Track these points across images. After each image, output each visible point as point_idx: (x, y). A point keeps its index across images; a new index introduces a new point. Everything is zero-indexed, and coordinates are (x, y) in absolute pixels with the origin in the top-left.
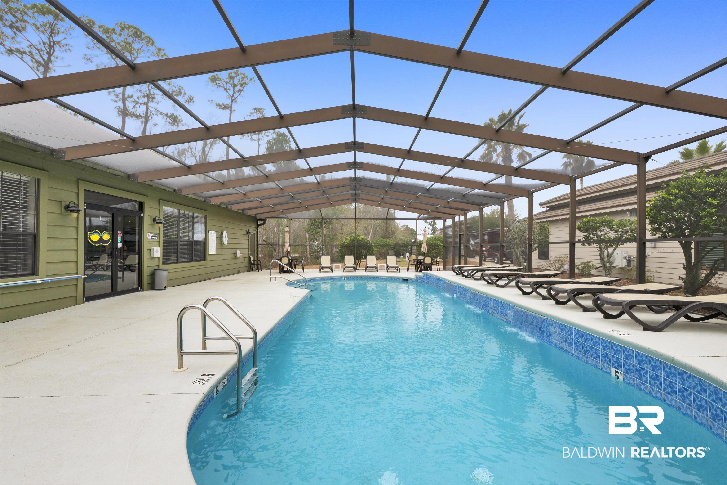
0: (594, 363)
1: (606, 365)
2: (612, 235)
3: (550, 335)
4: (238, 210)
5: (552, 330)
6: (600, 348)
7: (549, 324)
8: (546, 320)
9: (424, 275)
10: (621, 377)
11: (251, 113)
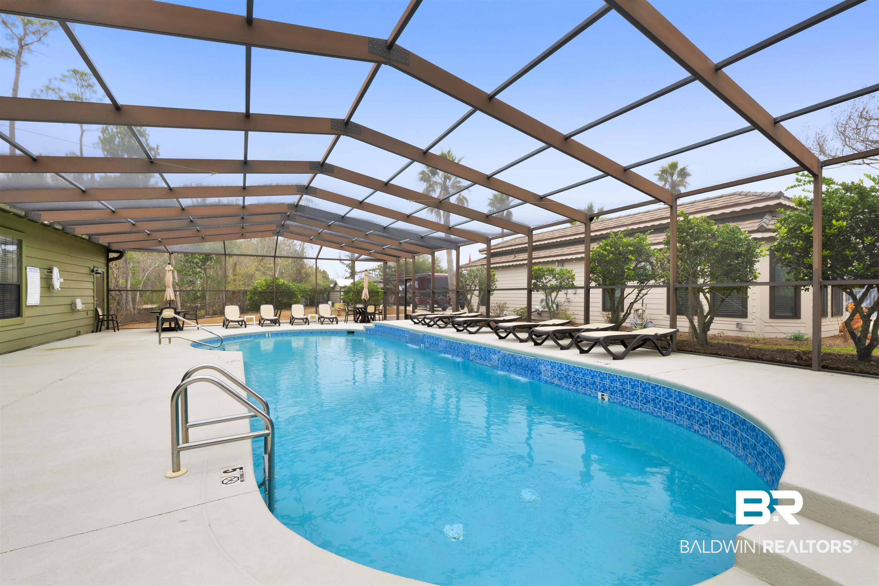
0: (583, 391)
1: (593, 391)
2: (554, 282)
3: (541, 373)
4: (82, 235)
5: (542, 368)
6: (589, 378)
7: (539, 364)
8: (536, 360)
9: (376, 325)
10: (606, 398)
11: (64, 76)
